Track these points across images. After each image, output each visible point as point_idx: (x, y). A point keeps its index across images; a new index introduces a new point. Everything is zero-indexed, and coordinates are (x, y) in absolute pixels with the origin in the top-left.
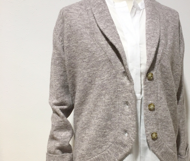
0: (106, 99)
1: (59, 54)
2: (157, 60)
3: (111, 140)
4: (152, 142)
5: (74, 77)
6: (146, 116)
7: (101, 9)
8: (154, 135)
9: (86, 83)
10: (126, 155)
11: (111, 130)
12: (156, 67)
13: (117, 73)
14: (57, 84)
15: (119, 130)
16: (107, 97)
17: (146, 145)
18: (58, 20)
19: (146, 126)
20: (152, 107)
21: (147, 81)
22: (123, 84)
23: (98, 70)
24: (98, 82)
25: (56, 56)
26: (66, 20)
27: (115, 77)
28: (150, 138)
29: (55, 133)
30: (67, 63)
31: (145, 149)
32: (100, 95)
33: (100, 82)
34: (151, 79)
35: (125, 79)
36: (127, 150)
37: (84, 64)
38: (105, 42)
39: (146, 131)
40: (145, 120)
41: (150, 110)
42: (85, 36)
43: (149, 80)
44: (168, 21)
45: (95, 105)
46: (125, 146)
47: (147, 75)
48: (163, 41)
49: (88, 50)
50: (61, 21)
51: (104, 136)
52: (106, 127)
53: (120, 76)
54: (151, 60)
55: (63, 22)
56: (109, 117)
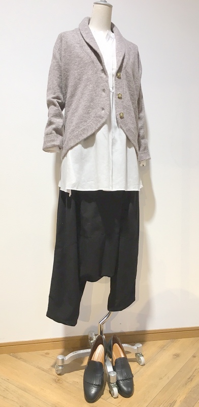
0: (90, 87)
1: (58, 62)
2: (124, 67)
3: (93, 116)
4: (120, 120)
5: (67, 79)
6: (116, 102)
7: (87, 32)
8: (121, 114)
9: (76, 80)
10: (103, 124)
11: (93, 109)
12: (122, 71)
13: (98, 70)
14: (56, 83)
15: (99, 108)
16: (91, 86)
17: (116, 124)
18: (57, 40)
19: (116, 108)
20: (120, 96)
21: (117, 79)
22: (101, 77)
23: (85, 69)
24: (85, 77)
25: (55, 63)
26: (64, 38)
27: (96, 73)
28: (118, 117)
29: (52, 118)
30: (62, 68)
31: (115, 128)
32: (86, 86)
33: (86, 77)
34: (119, 78)
35: (103, 75)
36: (104, 120)
37: (75, 66)
38: (89, 50)
39: (116, 112)
40: (116, 105)
41: (119, 98)
42: (76, 48)
43: (118, 78)
44: (130, 48)
45: (82, 94)
46: (102, 118)
47: (117, 75)
48: (127, 57)
49: (78, 57)
50: (60, 40)
51: (88, 113)
52: (89, 107)
53: (100, 72)
54: (119, 64)
55: (61, 41)
56: (92, 100)
